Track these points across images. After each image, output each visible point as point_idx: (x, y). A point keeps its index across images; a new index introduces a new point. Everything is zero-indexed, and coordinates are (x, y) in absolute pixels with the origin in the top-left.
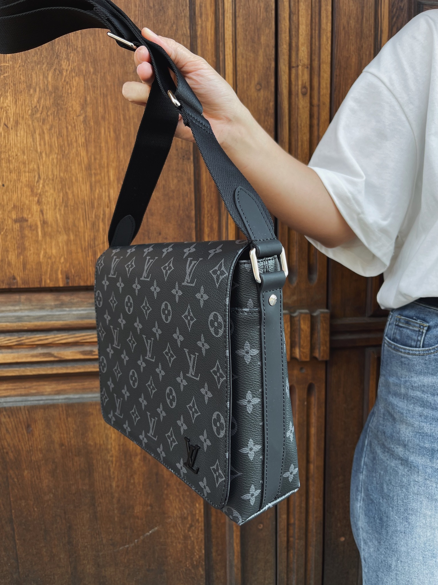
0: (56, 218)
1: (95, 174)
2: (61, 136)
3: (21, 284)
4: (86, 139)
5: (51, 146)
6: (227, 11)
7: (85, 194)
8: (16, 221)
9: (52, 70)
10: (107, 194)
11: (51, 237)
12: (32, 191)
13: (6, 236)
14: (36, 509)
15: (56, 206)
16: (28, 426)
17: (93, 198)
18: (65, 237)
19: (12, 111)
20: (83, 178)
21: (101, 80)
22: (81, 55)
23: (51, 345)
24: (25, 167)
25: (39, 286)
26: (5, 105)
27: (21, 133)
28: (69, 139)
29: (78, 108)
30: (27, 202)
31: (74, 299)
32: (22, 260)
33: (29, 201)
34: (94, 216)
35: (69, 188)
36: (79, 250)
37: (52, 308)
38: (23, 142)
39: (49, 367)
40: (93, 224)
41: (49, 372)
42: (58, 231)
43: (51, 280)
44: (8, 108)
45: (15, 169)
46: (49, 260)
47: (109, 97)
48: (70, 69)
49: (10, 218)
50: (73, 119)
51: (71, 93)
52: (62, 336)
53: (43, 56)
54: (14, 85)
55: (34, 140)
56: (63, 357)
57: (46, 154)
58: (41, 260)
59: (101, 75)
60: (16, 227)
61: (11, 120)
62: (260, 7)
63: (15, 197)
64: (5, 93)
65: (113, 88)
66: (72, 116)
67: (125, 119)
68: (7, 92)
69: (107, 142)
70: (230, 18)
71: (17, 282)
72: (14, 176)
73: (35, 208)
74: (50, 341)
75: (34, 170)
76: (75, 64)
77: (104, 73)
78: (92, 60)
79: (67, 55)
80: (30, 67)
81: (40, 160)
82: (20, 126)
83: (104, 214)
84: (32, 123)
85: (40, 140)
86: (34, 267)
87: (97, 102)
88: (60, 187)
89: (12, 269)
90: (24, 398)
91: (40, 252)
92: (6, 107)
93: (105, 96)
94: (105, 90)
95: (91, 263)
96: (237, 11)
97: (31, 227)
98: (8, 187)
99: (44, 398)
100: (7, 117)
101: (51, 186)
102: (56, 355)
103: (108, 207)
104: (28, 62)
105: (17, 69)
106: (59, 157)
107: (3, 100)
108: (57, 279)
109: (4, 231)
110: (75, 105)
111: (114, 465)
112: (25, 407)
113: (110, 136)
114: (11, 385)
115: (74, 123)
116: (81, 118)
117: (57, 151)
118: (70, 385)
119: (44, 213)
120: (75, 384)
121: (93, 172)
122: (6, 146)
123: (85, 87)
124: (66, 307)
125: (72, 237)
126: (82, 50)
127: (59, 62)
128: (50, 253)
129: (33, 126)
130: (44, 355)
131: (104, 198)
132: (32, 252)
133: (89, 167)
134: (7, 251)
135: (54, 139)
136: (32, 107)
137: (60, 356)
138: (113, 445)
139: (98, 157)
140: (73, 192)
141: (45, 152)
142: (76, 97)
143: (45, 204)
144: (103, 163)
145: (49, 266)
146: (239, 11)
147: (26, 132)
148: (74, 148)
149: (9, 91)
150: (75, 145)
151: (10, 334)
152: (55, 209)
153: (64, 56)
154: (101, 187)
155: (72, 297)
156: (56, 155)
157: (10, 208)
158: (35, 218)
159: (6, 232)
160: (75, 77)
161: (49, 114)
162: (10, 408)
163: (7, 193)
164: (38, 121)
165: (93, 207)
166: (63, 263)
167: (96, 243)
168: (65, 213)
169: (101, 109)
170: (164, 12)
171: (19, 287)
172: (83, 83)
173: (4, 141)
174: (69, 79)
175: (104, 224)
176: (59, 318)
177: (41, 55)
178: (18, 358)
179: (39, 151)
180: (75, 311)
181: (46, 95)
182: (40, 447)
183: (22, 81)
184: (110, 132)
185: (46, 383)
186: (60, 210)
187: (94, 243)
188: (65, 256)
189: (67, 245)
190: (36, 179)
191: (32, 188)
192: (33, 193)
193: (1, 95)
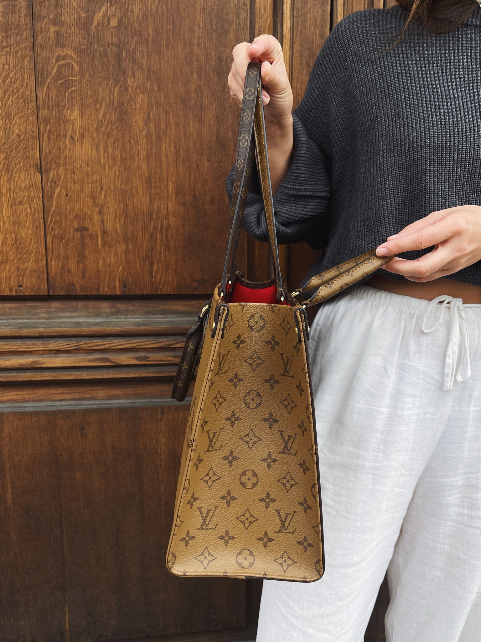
0: (117, 228)
1: (155, 187)
2: (124, 150)
3: (79, 290)
4: (147, 153)
5: (114, 159)
6: (286, 36)
7: (145, 206)
8: (77, 230)
9: (118, 86)
10: (165, 206)
11: (110, 246)
12: (94, 201)
13: (68, 244)
14: (86, 511)
15: (116, 216)
16: (82, 429)
17: (152, 209)
18: (124, 247)
19: (78, 125)
20: (143, 191)
21: (164, 97)
22: (146, 73)
23: (107, 350)
24: (88, 178)
25: (96, 294)
26: (72, 118)
27: (86, 145)
28: (132, 153)
29: (140, 123)
30: (89, 212)
31: (129, 307)
32: (81, 268)
33: (91, 211)
34: (152, 228)
35: (129, 200)
36: (137, 260)
37: (108, 315)
38: (88, 154)
39: (105, 372)
40: (151, 235)
41: (105, 376)
42: (117, 241)
43: (108, 288)
44: (74, 121)
45: (79, 179)
46: (108, 268)
47: (171, 114)
48: (135, 86)
49: (72, 226)
50: (136, 133)
51: (135, 109)
52: (119, 342)
53: (110, 72)
54: (81, 99)
55: (98, 153)
56: (118, 362)
57: (109, 166)
58: (100, 268)
59: (164, 93)
60: (78, 236)
61: (77, 132)
62: (316, 34)
63: (78, 206)
64: (72, 106)
65: (175, 105)
66: (135, 131)
67: (185, 135)
68: (74, 106)
69: (167, 157)
70: (288, 43)
71: (76, 289)
72: (77, 187)
73: (96, 218)
74: (107, 346)
75: (97, 181)
76: (140, 82)
77: (168, 91)
78: (156, 78)
79: (133, 72)
80: (97, 82)
81: (103, 171)
82: (85, 139)
83: (162, 226)
84: (97, 136)
85: (104, 152)
86: (93, 275)
87: (159, 118)
88: (121, 198)
89: (72, 277)
90: (79, 402)
91: (100, 260)
92: (72, 120)
93: (167, 113)
94: (167, 107)
95: (147, 273)
96: (294, 37)
97: (91, 236)
98: (71, 197)
99: (97, 402)
100: (74, 130)
101: (112, 197)
102: (112, 360)
103: (166, 219)
104: (96, 78)
105: (84, 83)
106: (121, 169)
107: (70, 113)
108: (115, 288)
109: (66, 239)
110: (138, 120)
111: (162, 469)
112: (79, 410)
113: (170, 151)
114: (66, 389)
115: (137, 137)
116: (144, 133)
117: (119, 164)
118: (123, 390)
119: (105, 222)
120: (128, 390)
121: (153, 184)
122: (71, 158)
123: (148, 104)
124: (122, 315)
125: (131, 247)
126: (147, 69)
127: (125, 78)
128: (109, 262)
129: (98, 140)
130: (101, 360)
131: (162, 211)
132: (91, 260)
133: (149, 181)
134: (68, 259)
135: (118, 153)
136: (97, 121)
137: (116, 361)
138: (163, 449)
139: (159, 170)
140: (133, 204)
141: (107, 165)
142: (139, 113)
143: (105, 214)
144: (162, 176)
145: (107, 275)
146: (296, 37)
147: (91, 145)
148: (136, 161)
149: (77, 104)
150: (137, 158)
151: (69, 339)
152: (115, 219)
153: (130, 73)
154: (160, 200)
155: (128, 306)
156: (118, 168)
157: (72, 217)
158: (95, 228)
159: (67, 240)
160: (139, 94)
161: (113, 128)
162: (66, 411)
163: (71, 203)
164: (103, 135)
165: (152, 219)
166: (121, 271)
167: (154, 254)
168: (124, 224)
169: (163, 125)
170: (226, 35)
171: (77, 294)
172: (147, 100)
173: (70, 153)
174: (134, 95)
175: (162, 235)
176: (116, 324)
177: (108, 71)
178: (76, 362)
179: (102, 163)
180: (131, 318)
181: (112, 110)
182: (92, 449)
183: (89, 96)
184: (170, 147)
185: (100, 388)
186: (120, 220)
187: (152, 254)
188: (124, 266)
189: (126, 254)
190: (99, 190)
191: (94, 199)
192: (95, 204)
193: (68, 108)
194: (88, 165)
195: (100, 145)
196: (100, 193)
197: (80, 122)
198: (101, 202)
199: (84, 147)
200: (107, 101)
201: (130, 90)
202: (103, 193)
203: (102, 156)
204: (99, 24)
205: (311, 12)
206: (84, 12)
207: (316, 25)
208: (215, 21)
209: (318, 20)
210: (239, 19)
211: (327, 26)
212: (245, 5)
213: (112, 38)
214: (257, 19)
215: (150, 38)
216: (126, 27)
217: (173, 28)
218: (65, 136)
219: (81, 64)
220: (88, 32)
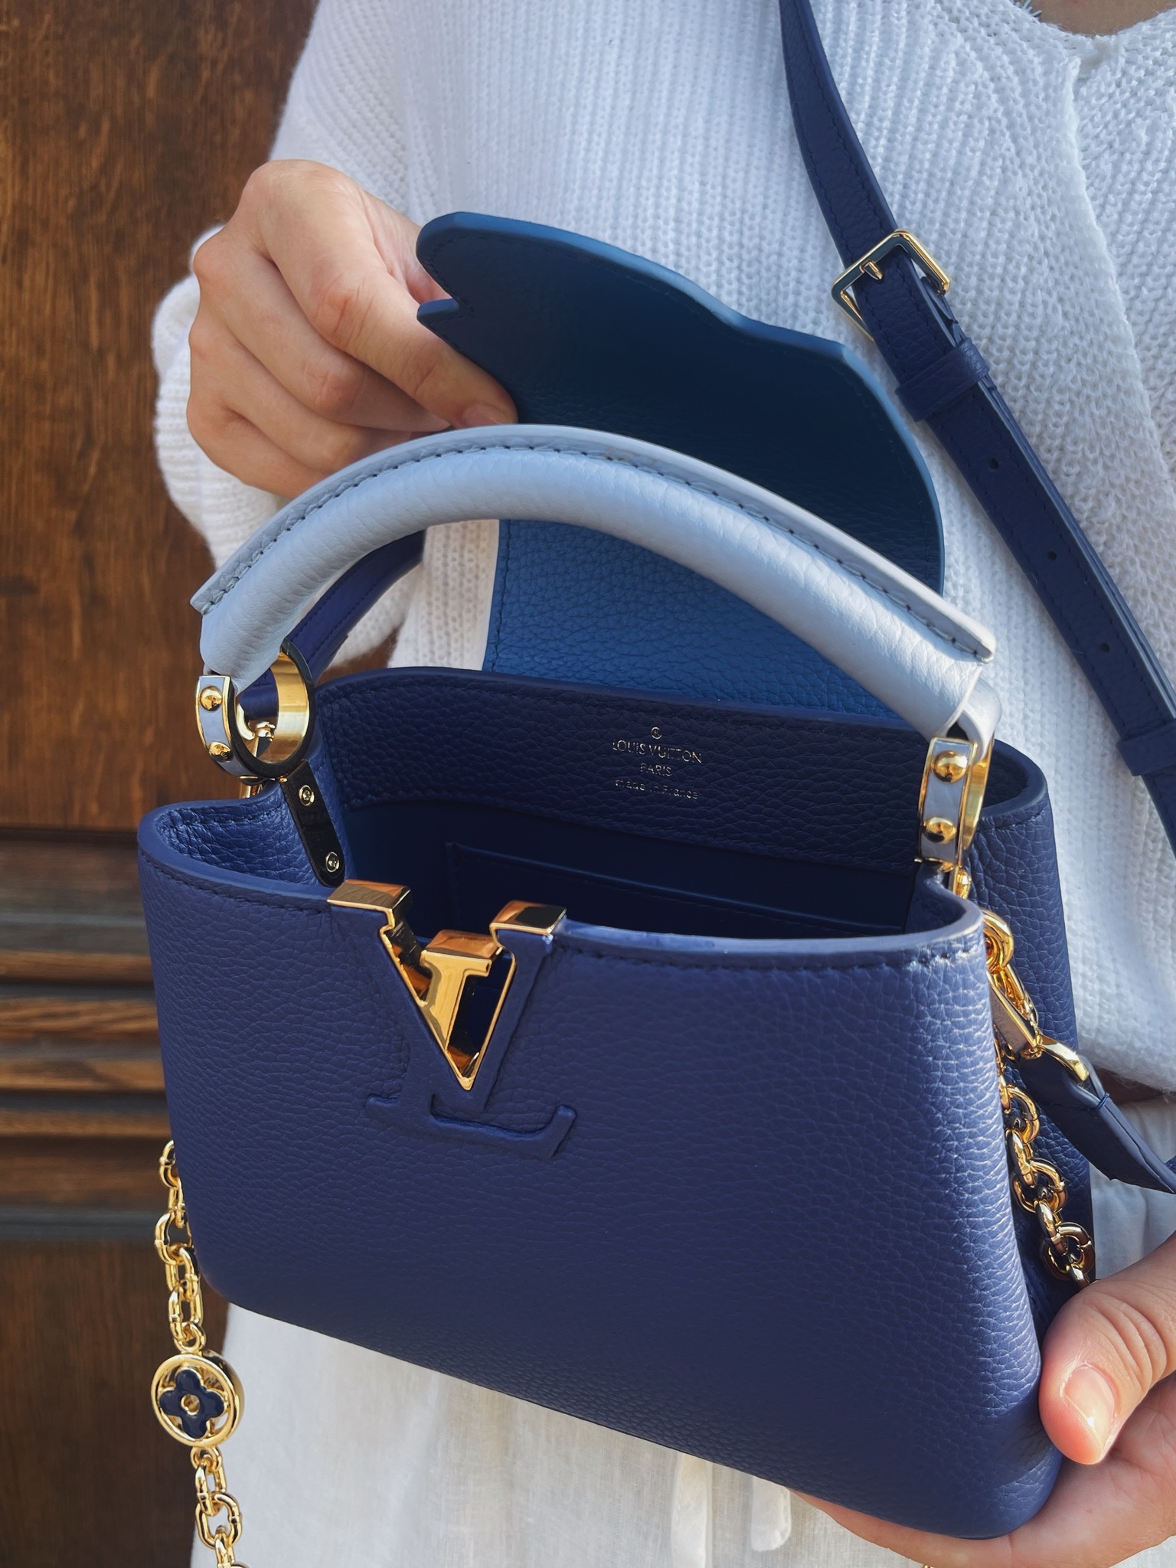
0: (140, 587)
9: (162, 59)
11: (115, 654)
12: (60, 486)
18: (165, 659)
23: (86, 1037)
24: (41, 399)
27: (37, 278)
30: (40, 525)
33: (47, 522)
37: (100, 902)
38: (41, 312)
39: (74, 1113)
41: (76, 1130)
42: (140, 632)
43: (103, 806)
46: (103, 735)
48: (225, 58)
51: (223, 147)
56: (123, 1079)
57: (119, 356)
58: (74, 732)
74: (82, 1021)
75: (71, 413)
76: (246, 42)
79: (220, 8)
80: (84, 43)
81: (95, 376)
82: (33, 254)
84: (78, 245)
85: (103, 305)
86: (48, 755)
97: (46, 612)
101: (127, 473)
102: (100, 1071)
104: (79, 25)
127: (188, 29)
128: (108, 711)
129: (81, 257)
130: (60, 1068)
132: (43, 702)
136: (80, 186)
137: (113, 1076)
141: (113, 353)
143: (101, 533)
145: (101, 757)
147: (55, 275)
153: (209, 10)
158: (62, 583)
160: (240, 88)
161: (140, 214)
164: (98, 240)
166: (151, 747)
168: (169, 573)
174: (220, 94)
179: (95, 343)
181: (135, 148)
183: (52, 91)
185: (59, 1163)
186: (153, 560)
188: (161, 725)
194: (40, 351)
195: (85, 278)
196: (83, 454)
197: (17, 189)
198: (86, 488)
199: (27, 283)
200: (119, 111)
201: (206, 74)
202: (95, 455)
203: (93, 318)
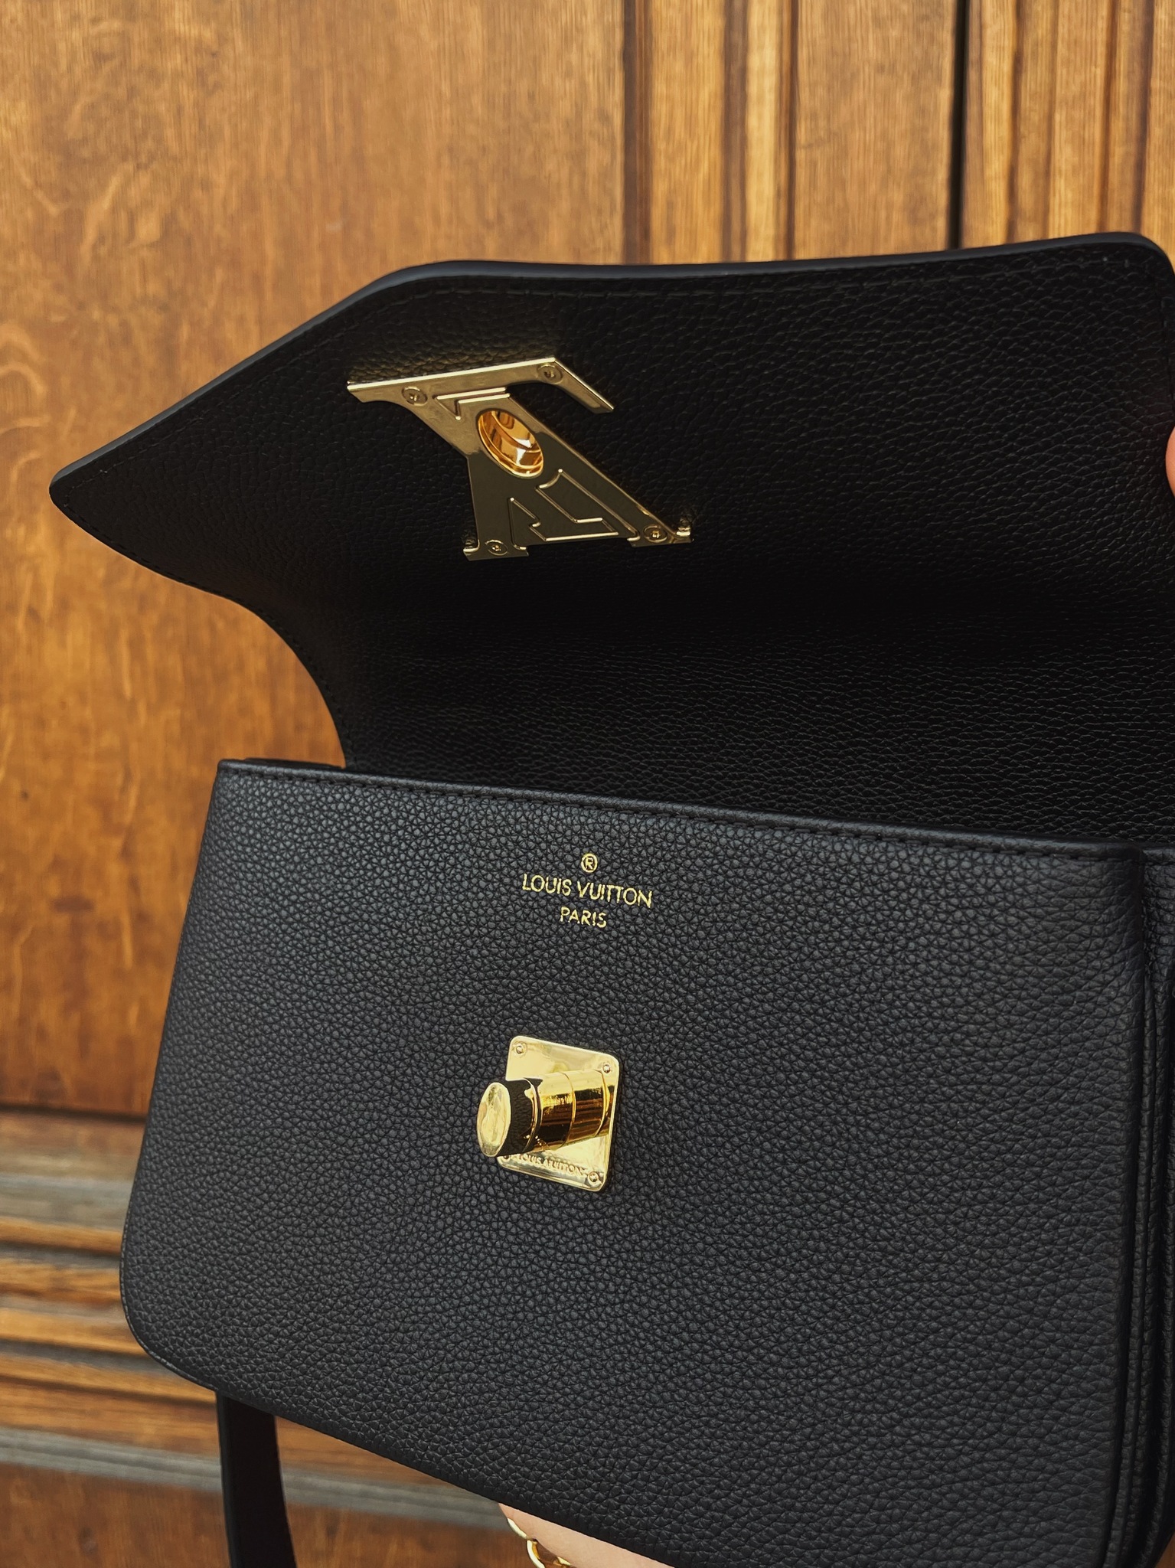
2: (195, 651)
3: (75, 1099)
5: (163, 682)
6: (758, 231)
8: (60, 905)
13: (34, 949)
15: (175, 869)
16: (84, 1535)
19: (50, 569)
25: (124, 1108)
26: (32, 550)
28: (219, 661)
32: (76, 1024)
44: (38, 560)
45: (59, 747)
49: (43, 893)
55: (113, 661)
60: (61, 924)
61: (49, 595)
62: (889, 206)
63: (58, 830)
71: (64, 1094)
72: (54, 770)
73: (115, 870)
88: (190, 811)
89: (50, 1050)
90: (80, 1444)
91: (130, 1009)
92: (33, 558)
98: (37, 801)
99: (132, 1456)
100: (37, 589)
105: (64, 437)
106: (187, 716)
109: (27, 931)
112: (76, 1473)
117: (181, 699)
119: (142, 887)
122: (32, 678)
134: (37, 994)
135: (174, 662)
146: (807, 224)
148: (233, 688)
150: (236, 679)
151: (33, 1253)
152: (174, 880)
156: (178, 712)
157: (42, 867)
159: (33, 936)
162: (36, 1469)
163: (37, 820)
171: (68, 1107)
173: (28, 662)
178: (55, 1331)
190: (119, 780)
191: (105, 806)
192: (109, 826)
193: (20, 520)
204: (101, 239)
205: (869, 122)
206: (54, 201)
207: (889, 171)
208: (493, 191)
209: (900, 151)
210: (584, 174)
211: (934, 172)
212: (604, 117)
213: (144, 280)
214: (660, 163)
215: (269, 272)
216: (189, 242)
217: (347, 229)
218: (12, 608)
219: (51, 375)
220: (69, 269)
